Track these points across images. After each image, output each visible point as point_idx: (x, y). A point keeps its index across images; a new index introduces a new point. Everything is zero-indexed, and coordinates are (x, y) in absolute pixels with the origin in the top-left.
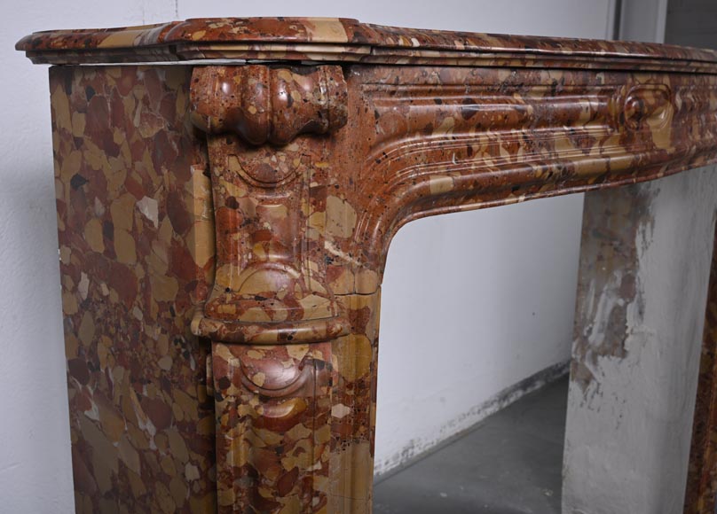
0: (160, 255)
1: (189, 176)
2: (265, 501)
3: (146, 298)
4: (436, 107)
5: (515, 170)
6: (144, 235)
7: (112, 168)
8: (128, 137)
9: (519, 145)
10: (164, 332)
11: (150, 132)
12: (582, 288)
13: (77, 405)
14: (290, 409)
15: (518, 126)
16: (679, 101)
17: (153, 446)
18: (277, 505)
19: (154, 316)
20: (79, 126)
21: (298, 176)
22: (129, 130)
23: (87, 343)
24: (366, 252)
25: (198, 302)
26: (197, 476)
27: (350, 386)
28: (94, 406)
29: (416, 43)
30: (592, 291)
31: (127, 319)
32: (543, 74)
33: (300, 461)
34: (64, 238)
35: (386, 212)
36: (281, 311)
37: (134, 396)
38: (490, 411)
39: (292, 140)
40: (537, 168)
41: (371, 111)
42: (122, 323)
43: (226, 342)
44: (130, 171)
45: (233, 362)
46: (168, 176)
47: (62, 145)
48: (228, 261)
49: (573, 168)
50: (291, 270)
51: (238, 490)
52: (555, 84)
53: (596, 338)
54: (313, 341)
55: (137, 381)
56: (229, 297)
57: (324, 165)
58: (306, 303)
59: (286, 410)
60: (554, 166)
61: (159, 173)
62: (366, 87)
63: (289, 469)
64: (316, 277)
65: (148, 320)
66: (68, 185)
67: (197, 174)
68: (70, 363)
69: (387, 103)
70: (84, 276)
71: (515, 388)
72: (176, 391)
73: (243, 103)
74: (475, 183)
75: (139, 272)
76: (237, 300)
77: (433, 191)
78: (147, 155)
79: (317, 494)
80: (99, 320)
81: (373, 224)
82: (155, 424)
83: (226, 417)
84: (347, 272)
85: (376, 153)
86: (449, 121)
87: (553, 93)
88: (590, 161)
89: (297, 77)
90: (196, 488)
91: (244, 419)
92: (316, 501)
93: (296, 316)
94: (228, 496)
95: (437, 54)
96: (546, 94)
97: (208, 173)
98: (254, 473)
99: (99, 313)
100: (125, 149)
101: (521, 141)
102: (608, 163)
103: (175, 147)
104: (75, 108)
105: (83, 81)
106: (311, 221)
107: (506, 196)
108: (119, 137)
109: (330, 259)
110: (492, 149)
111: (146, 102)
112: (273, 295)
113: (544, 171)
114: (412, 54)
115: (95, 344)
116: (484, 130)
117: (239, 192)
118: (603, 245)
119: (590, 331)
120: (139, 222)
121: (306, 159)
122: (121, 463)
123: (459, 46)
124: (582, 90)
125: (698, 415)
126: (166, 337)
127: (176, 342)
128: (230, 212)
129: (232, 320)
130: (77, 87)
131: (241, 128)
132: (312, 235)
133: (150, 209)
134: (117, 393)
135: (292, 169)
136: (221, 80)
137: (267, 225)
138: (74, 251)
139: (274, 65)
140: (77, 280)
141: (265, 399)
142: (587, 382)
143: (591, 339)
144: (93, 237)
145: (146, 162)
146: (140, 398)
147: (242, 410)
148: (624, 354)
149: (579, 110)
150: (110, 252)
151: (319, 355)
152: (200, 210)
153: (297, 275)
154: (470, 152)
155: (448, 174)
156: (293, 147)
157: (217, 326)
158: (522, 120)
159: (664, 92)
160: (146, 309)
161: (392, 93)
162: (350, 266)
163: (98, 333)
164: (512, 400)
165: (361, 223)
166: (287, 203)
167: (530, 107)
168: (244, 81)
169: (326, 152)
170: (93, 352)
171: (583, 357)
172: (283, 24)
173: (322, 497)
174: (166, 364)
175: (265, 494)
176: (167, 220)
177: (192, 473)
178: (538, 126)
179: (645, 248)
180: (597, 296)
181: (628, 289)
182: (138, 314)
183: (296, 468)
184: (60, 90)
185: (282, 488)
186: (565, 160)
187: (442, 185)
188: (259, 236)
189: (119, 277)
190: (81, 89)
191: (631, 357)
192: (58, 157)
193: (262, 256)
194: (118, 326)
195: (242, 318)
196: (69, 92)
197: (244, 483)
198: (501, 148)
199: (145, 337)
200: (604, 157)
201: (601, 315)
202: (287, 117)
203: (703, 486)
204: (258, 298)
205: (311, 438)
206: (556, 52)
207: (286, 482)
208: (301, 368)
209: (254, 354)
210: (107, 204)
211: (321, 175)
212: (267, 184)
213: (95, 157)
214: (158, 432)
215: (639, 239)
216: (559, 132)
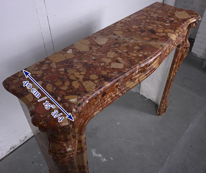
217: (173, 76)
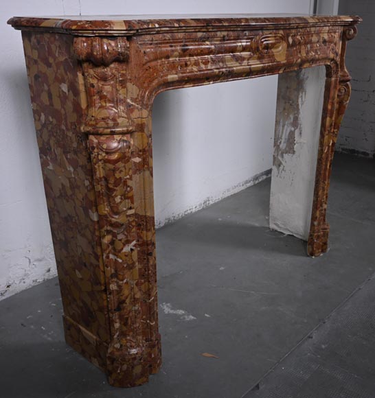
0: (69, 105)
1: (77, 76)
2: (112, 189)
3: (66, 121)
4: (170, 49)
5: (206, 72)
6: (63, 98)
7: (49, 72)
8: (55, 60)
9: (209, 62)
10: (73, 133)
11: (62, 59)
12: (277, 123)
13: (44, 165)
14: (116, 156)
15: (208, 54)
16: (290, 40)
17: (73, 176)
18: (115, 190)
19: (69, 127)
20: (35, 55)
21: (115, 76)
22: (55, 58)
23: (46, 141)
24: (143, 103)
25: (84, 121)
26: (88, 183)
27: (140, 151)
28: (51, 164)
29: (157, 26)
30: (281, 124)
31: (60, 130)
32: (219, 33)
33: (122, 175)
34: (33, 100)
35: (150, 88)
36: (111, 123)
37: (65, 159)
38: (249, 185)
39: (111, 63)
40: (217, 71)
41: (142, 51)
42: (58, 131)
43: (93, 134)
44: (56, 73)
45: (95, 141)
46: (70, 75)
47: (29, 63)
48: (92, 106)
49: (233, 70)
50: (114, 109)
51: (101, 185)
52: (224, 37)
53: (283, 146)
54: (123, 133)
55: (65, 153)
56: (93, 119)
57: (124, 72)
58: (120, 121)
59: (115, 156)
60: (224, 70)
61: (67, 74)
62: (139, 43)
63: (118, 177)
64: (123, 112)
65: (67, 129)
66: (33, 79)
67: (80, 75)
68: (40, 149)
69: (149, 48)
70: (42, 114)
71: (262, 174)
72: (79, 155)
73: (92, 50)
74: (188, 77)
75: (63, 111)
76: (96, 120)
77: (169, 80)
78: (62, 67)
79: (129, 186)
80: (50, 131)
81: (145, 93)
82: (73, 168)
83: (95, 160)
84: (136, 110)
85: (146, 67)
86: (176, 53)
87: (224, 40)
88: (242, 67)
89: (110, 41)
90: (89, 189)
91: (101, 160)
92: (129, 189)
93: (116, 125)
94: (98, 188)
95: (167, 29)
96: (220, 41)
97: (83, 75)
98: (106, 179)
99: (50, 128)
100: (53, 64)
101: (210, 60)
102: (250, 68)
103: (71, 64)
104: (33, 48)
105: (35, 38)
106: (121, 92)
107: (204, 82)
108: (51, 60)
109: (130, 105)
110: (196, 64)
111: (59, 47)
112: (108, 118)
113: (219, 72)
114: (157, 30)
115: (49, 140)
116: (193, 56)
117: (95, 82)
118: (285, 103)
119: (280, 143)
120: (61, 93)
121: (117, 70)
122: (62, 184)
123: (176, 25)
124: (237, 38)
125: (317, 176)
126: (74, 135)
127: (78, 136)
128: (92, 89)
129: (94, 126)
130: (33, 39)
131: (92, 59)
132: (122, 97)
133: (64, 88)
134: (59, 158)
135: (112, 74)
136: (84, 42)
137: (105, 93)
138: (38, 105)
139: (102, 37)
140: (40, 116)
141: (107, 153)
142: (279, 166)
143: (281, 146)
144: (44, 98)
145: (61, 70)
146: (67, 158)
147: (100, 157)
148: (294, 152)
149: (236, 47)
150: (52, 105)
151: (125, 138)
152: (82, 88)
153: (116, 111)
154: (186, 65)
155: (176, 74)
156: (112, 66)
157: (89, 129)
158: (210, 52)
159: (280, 37)
160: (66, 126)
161: (151, 44)
162: (137, 108)
163: (50, 136)
164: (260, 180)
165: (141, 92)
166: (112, 85)
167: (213, 47)
168: (92, 43)
169: (124, 67)
170: (48, 143)
171: (278, 155)
172: (103, 23)
173: (131, 188)
174: (75, 145)
175: (111, 186)
176: (71, 92)
177: (87, 183)
178: (218, 53)
179: (302, 104)
180: (283, 126)
181: (295, 123)
182: (63, 127)
183: (120, 178)
184: (26, 40)
185: (116, 184)
186: (230, 67)
187: (173, 78)
188: (102, 97)
189: (56, 114)
190: (35, 41)
191: (297, 154)
192: (28, 67)
193: (104, 104)
194: (57, 133)
195: (98, 126)
196: (30, 41)
197: (103, 183)
198: (201, 64)
199: (67, 136)
200: (248, 65)
201: (285, 136)
202: (107, 56)
203: (319, 206)
204: (103, 119)
205: (124, 167)
206: (221, 25)
207: (118, 182)
208: (119, 143)
209: (103, 138)
210: (49, 86)
211: (123, 75)
212: (104, 79)
213: (43, 67)
214: (75, 170)
215: (300, 100)
216: (228, 56)
217: (329, 146)
